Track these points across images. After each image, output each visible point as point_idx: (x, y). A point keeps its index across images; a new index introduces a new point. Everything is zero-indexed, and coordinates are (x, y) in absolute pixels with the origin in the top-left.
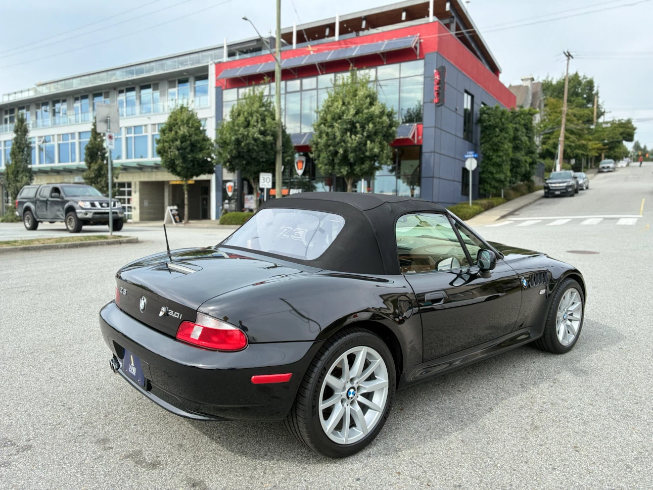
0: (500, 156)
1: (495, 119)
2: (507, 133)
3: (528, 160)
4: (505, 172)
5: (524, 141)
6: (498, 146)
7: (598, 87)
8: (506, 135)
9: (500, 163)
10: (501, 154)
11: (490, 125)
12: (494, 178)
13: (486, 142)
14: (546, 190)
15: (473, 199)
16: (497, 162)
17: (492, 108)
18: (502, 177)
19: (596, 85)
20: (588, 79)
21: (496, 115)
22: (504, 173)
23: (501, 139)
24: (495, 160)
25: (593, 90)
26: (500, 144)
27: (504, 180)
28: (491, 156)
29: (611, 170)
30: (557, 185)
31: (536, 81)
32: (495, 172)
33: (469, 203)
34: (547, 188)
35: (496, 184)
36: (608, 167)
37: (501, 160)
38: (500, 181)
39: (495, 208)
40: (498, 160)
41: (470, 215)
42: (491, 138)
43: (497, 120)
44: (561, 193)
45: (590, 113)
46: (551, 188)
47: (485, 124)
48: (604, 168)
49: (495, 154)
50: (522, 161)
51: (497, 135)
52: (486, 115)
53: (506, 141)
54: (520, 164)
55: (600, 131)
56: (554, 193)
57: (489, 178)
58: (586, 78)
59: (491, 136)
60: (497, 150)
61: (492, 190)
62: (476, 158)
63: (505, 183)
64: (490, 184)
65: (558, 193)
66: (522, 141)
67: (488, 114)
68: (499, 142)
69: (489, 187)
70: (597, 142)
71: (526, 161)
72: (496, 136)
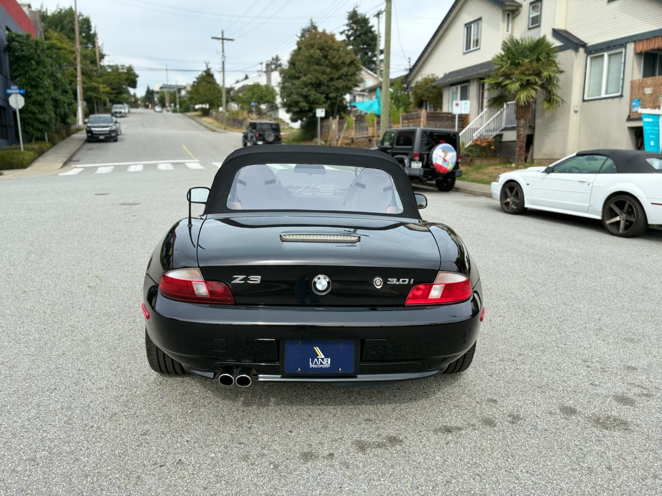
0: (40, 94)
1: (29, 50)
2: (45, 67)
3: (66, 101)
4: (49, 112)
5: (59, 79)
6: (37, 81)
7: (95, 27)
8: (44, 70)
9: (42, 102)
10: (42, 91)
11: (23, 56)
12: (36, 119)
13: (20, 75)
14: (89, 135)
15: (24, 142)
16: (39, 100)
17: (22, 36)
18: (46, 118)
19: (93, 24)
20: (84, 17)
21: (29, 45)
22: (48, 114)
23: (39, 74)
24: (36, 97)
25: (91, 30)
26: (39, 79)
27: (48, 121)
28: (30, 92)
29: (123, 115)
30: (101, 129)
31: (33, 9)
32: (37, 112)
33: (20, 148)
34: (89, 131)
35: (41, 126)
36: (120, 112)
37: (42, 98)
38: (44, 123)
39: (45, 154)
40: (40, 98)
41: (27, 162)
42: (26, 71)
43: (32, 51)
44: (106, 138)
45: (93, 55)
46: (94, 132)
47: (17, 54)
48: (116, 112)
49: (34, 90)
50: (60, 100)
51: (33, 68)
52: (17, 44)
53: (45, 77)
54: (58, 104)
55: (105, 75)
56: (98, 138)
57: (30, 118)
58: (82, 15)
59: (26, 69)
60: (36, 87)
61: (36, 132)
62: (22, 94)
63: (51, 125)
64: (32, 126)
65: (102, 137)
66: (57, 78)
67: (17, 41)
68: (37, 77)
69: (32, 130)
70: (105, 86)
71: (64, 102)
72: (32, 70)
